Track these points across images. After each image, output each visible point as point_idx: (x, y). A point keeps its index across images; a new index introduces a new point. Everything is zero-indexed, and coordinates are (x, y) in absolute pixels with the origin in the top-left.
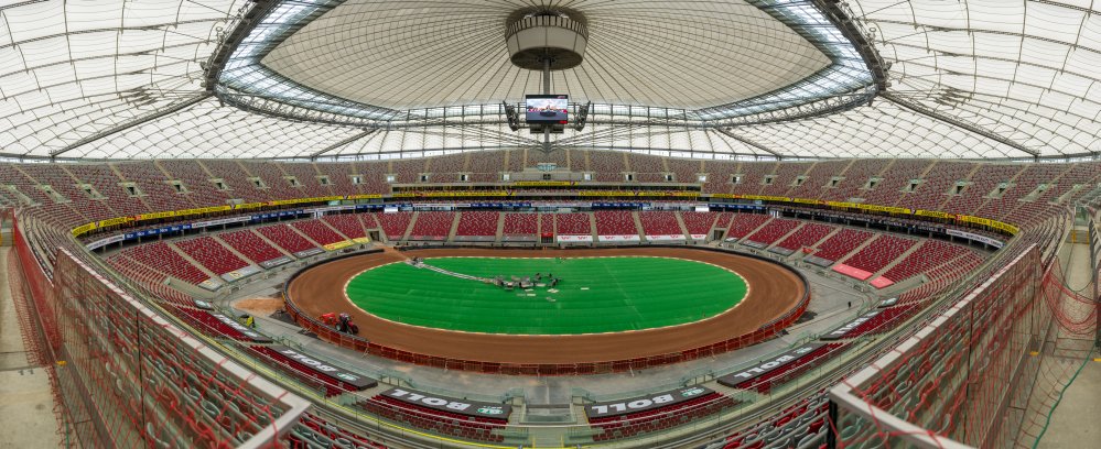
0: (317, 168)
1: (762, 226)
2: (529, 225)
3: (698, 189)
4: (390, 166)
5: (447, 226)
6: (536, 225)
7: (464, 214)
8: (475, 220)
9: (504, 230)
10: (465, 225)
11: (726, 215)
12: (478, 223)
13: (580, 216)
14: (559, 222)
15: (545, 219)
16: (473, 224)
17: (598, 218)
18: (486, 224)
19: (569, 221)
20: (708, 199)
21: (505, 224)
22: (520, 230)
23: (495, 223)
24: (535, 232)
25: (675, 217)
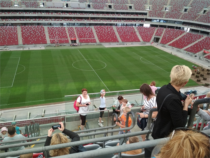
1: (180, 37)
2: (62, 34)
3: (145, 14)
5: (15, 35)
6: (66, 34)
7: (22, 28)
8: (31, 31)
9: (50, 37)
10: (26, 34)
11: (160, 29)
12: (33, 33)
13: (87, 29)
14: (77, 32)
15: (69, 30)
16: (31, 34)
17: (97, 30)
18: (38, 34)
19: (83, 31)
20: (150, 20)
21: (49, 33)
22: (58, 37)
23: (44, 32)
24: (67, 38)
25: (134, 30)
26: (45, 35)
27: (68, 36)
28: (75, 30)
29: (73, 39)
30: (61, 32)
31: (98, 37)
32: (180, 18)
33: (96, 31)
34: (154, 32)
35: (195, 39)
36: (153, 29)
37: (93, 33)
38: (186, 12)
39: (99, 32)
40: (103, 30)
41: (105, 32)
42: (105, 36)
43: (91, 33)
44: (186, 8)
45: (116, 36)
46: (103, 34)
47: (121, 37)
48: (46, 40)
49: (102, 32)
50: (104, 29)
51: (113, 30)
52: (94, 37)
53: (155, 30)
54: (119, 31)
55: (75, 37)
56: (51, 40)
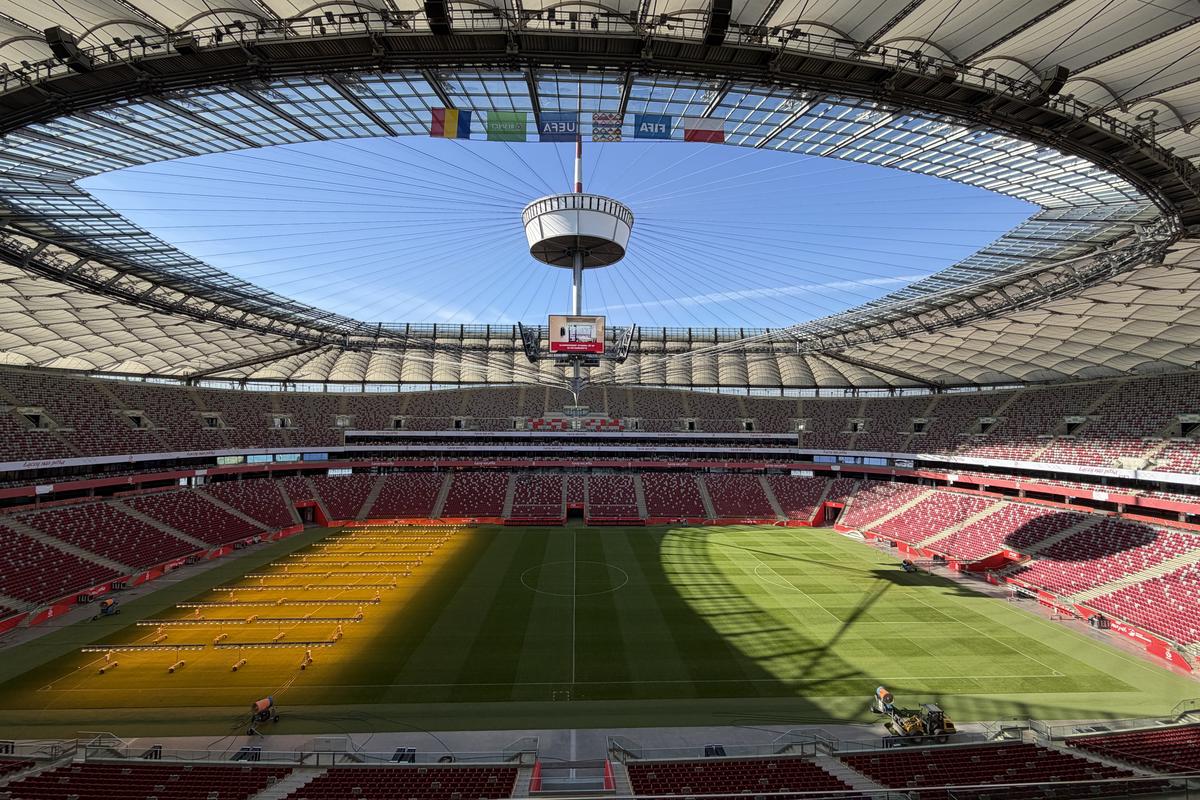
0: (197, 399)
2: (550, 492)
3: (793, 443)
4: (344, 402)
5: (431, 494)
6: (560, 492)
7: (458, 477)
8: (474, 485)
9: (515, 499)
10: (459, 492)
11: (842, 483)
12: (478, 489)
13: (621, 480)
14: (592, 488)
15: (572, 483)
16: (471, 491)
17: (647, 483)
18: (489, 491)
19: (606, 487)
20: (810, 458)
21: (517, 490)
22: (537, 499)
23: (502, 489)
24: (559, 502)
25: (759, 484)
26: (504, 495)
27: (564, 496)
28: (586, 483)
29: (573, 505)
30: (549, 488)
31: (647, 502)
32: (902, 450)
33: (645, 487)
34: (821, 492)
35: (964, 511)
36: (820, 482)
37: (634, 491)
38: (921, 433)
39: (652, 490)
40: (666, 483)
41: (669, 488)
42: (667, 499)
43: (630, 491)
44: (917, 421)
45: (700, 501)
46: (663, 495)
47: (714, 503)
48: (502, 507)
49: (661, 489)
50: (669, 481)
51: (695, 484)
52: (635, 500)
53: (824, 485)
54: (711, 486)
55: (582, 500)
56: (514, 508)
